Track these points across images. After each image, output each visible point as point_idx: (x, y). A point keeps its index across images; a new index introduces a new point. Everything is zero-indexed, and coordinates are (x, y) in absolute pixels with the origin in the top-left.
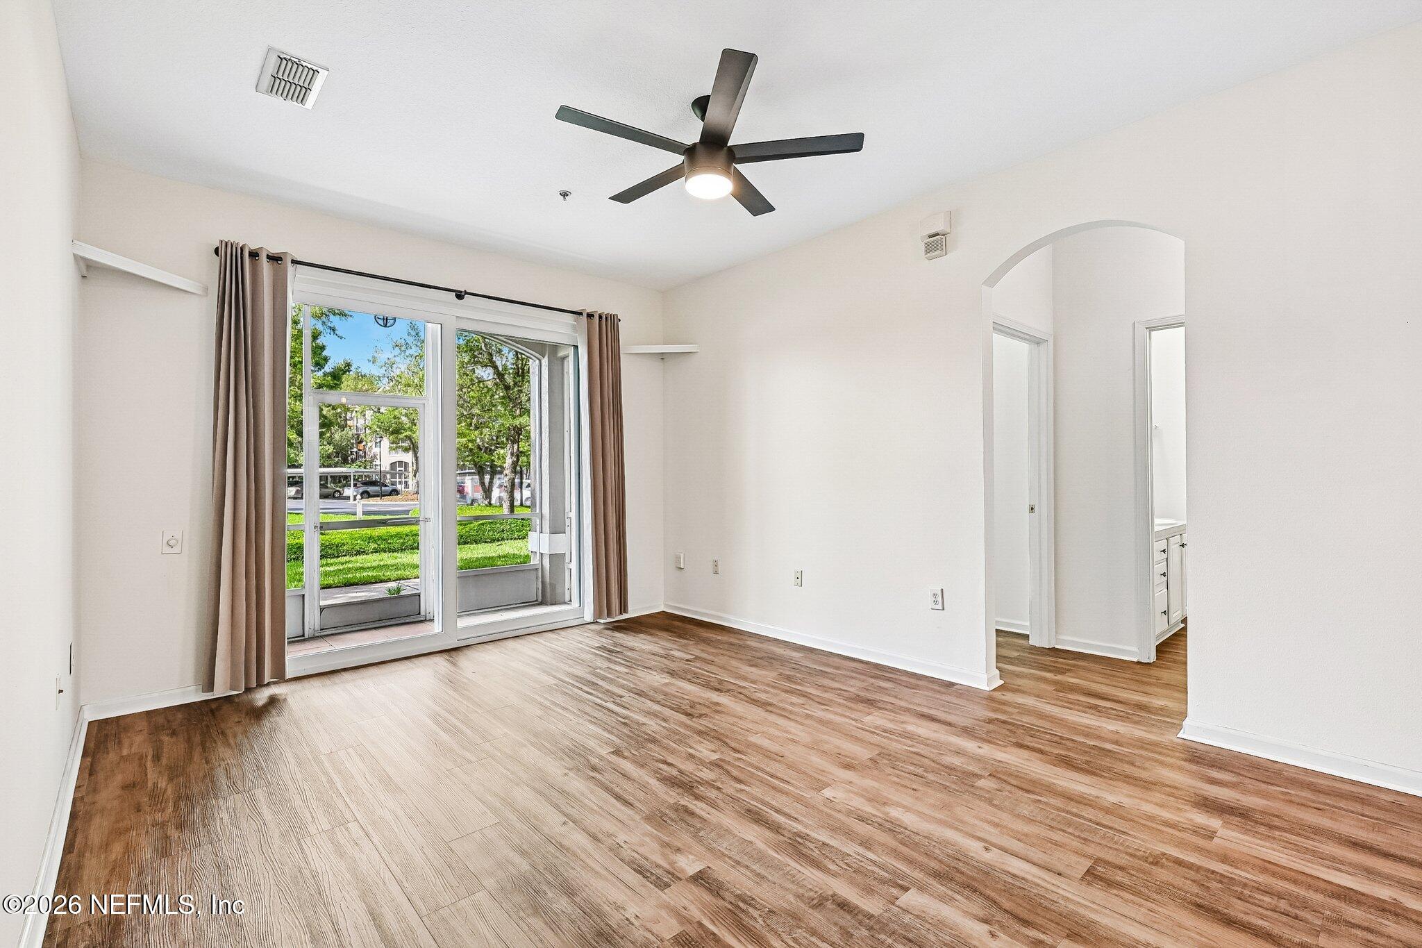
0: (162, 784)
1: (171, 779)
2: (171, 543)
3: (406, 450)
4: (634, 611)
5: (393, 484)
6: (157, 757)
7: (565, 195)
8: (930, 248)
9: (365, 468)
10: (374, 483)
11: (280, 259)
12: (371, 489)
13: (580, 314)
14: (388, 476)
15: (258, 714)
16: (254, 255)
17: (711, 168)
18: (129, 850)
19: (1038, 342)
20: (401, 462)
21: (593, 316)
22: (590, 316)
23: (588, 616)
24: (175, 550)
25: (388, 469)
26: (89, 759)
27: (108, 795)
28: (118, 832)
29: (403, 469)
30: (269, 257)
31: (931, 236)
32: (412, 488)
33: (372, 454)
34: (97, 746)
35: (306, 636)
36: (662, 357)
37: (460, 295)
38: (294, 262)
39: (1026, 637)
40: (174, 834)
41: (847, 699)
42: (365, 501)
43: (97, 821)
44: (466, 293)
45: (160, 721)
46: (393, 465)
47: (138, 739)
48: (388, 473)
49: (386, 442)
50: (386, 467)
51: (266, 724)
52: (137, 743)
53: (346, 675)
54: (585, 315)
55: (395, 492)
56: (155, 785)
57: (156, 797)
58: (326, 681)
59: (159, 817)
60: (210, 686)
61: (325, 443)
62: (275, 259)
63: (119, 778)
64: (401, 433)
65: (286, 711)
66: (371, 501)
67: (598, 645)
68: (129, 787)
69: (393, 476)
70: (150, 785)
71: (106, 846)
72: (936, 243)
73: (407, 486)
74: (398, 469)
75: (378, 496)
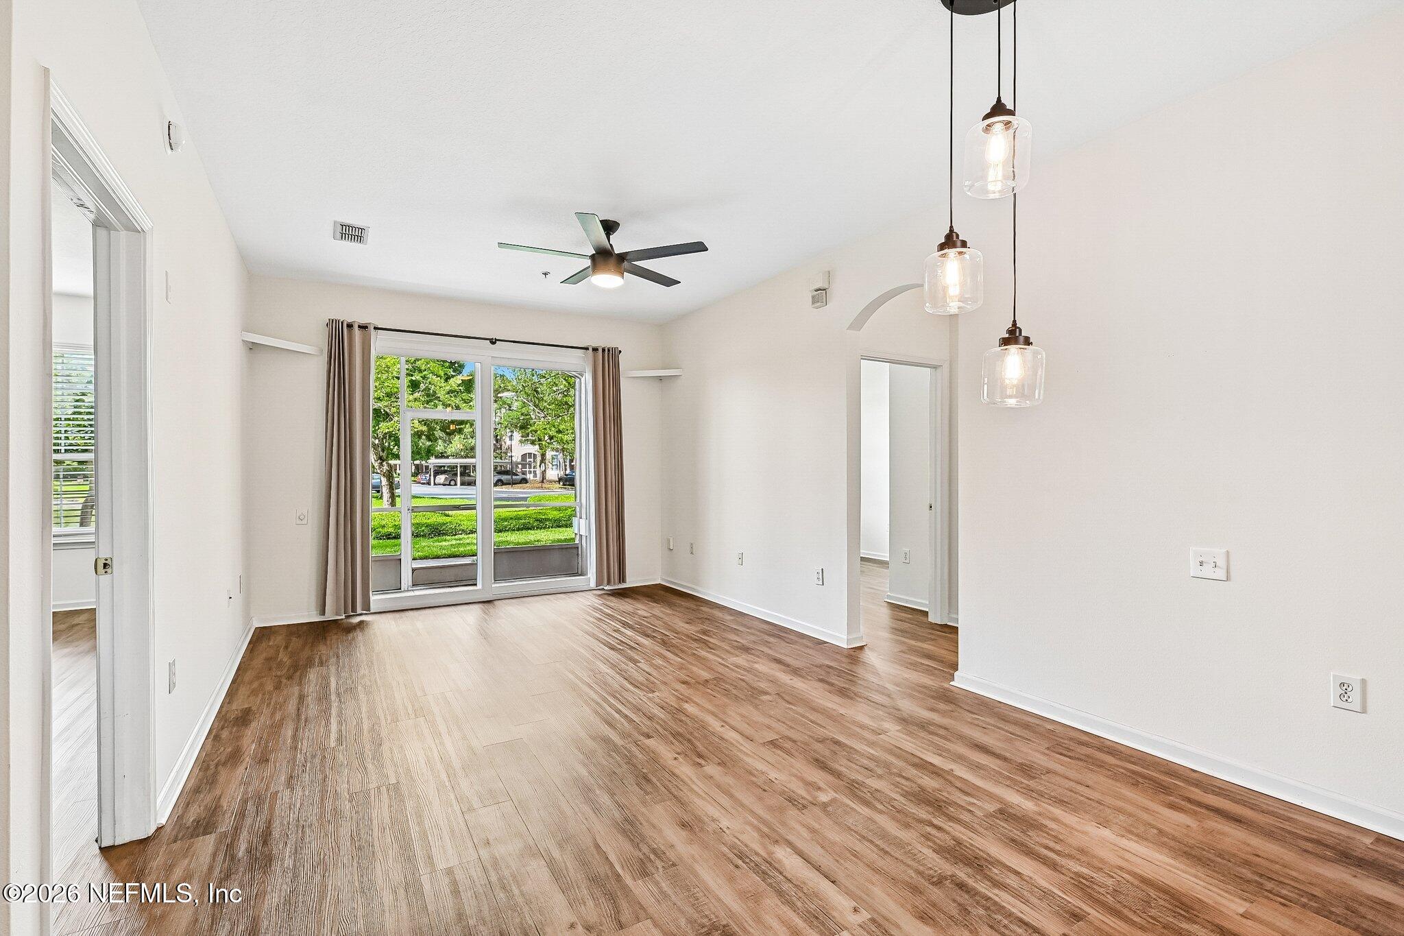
0: (285, 660)
1: (290, 658)
2: (302, 517)
3: (533, 443)
4: (631, 582)
5: (524, 473)
6: (286, 647)
7: (545, 274)
8: (815, 300)
9: (501, 458)
10: (506, 473)
11: (366, 327)
12: (504, 478)
13: (587, 349)
14: (520, 466)
15: (351, 629)
16: (350, 326)
17: (608, 271)
18: (262, 685)
19: (935, 367)
20: (530, 454)
21: (597, 349)
22: (595, 350)
23: (593, 584)
24: (305, 522)
25: (519, 460)
26: (252, 645)
27: (258, 662)
28: (258, 677)
29: (532, 460)
30: (359, 327)
31: (816, 290)
32: (539, 477)
33: (506, 446)
34: (257, 639)
35: (402, 590)
36: (660, 379)
37: (493, 342)
38: (376, 328)
39: (926, 614)
40: (284, 681)
41: (733, 647)
42: (498, 489)
43: (249, 673)
44: (496, 340)
45: (294, 630)
46: (524, 457)
47: (281, 637)
48: (520, 464)
49: (517, 436)
50: (517, 458)
51: (350, 636)
52: (279, 640)
53: (411, 613)
54: (591, 349)
55: (524, 481)
56: (281, 660)
57: (280, 665)
58: (397, 615)
59: (279, 673)
60: (323, 613)
61: (469, 436)
62: (363, 327)
63: (264, 655)
64: (529, 428)
65: (367, 631)
66: (504, 488)
67: (589, 604)
68: (268, 659)
69: (524, 466)
70: (279, 659)
71: (251, 683)
72: (820, 295)
73: (535, 475)
74: (528, 460)
75: (509, 484)
